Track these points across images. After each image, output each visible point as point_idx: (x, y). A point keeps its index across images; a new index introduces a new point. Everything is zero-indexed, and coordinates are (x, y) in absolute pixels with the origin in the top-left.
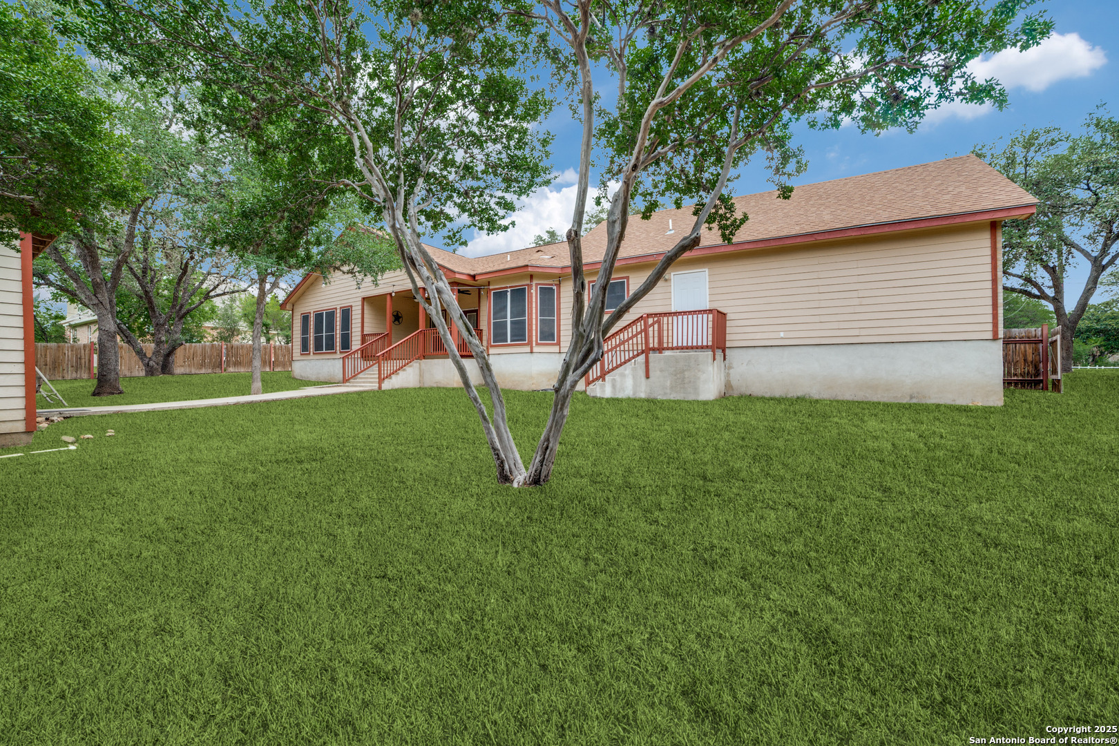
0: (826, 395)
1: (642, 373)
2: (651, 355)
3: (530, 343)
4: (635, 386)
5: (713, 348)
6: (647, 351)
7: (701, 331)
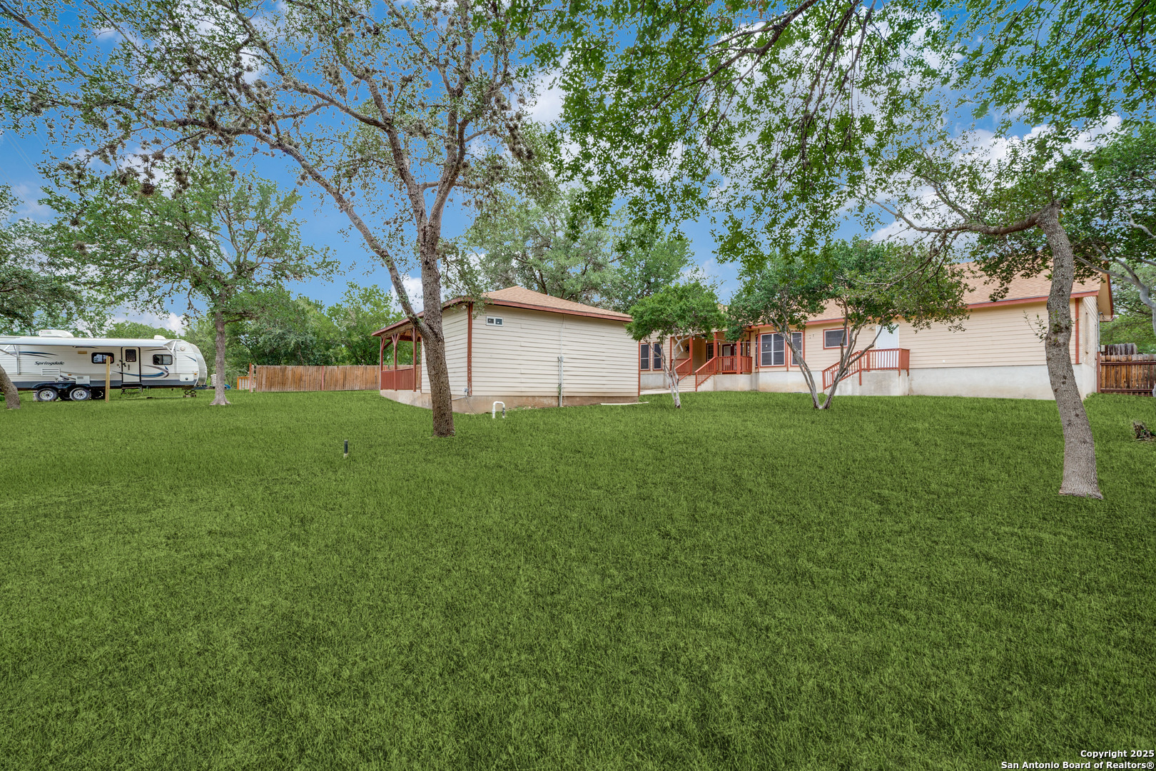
0: (971, 395)
1: (857, 382)
2: (863, 373)
3: (786, 366)
4: (853, 389)
5: (899, 369)
6: (860, 370)
7: (894, 360)
